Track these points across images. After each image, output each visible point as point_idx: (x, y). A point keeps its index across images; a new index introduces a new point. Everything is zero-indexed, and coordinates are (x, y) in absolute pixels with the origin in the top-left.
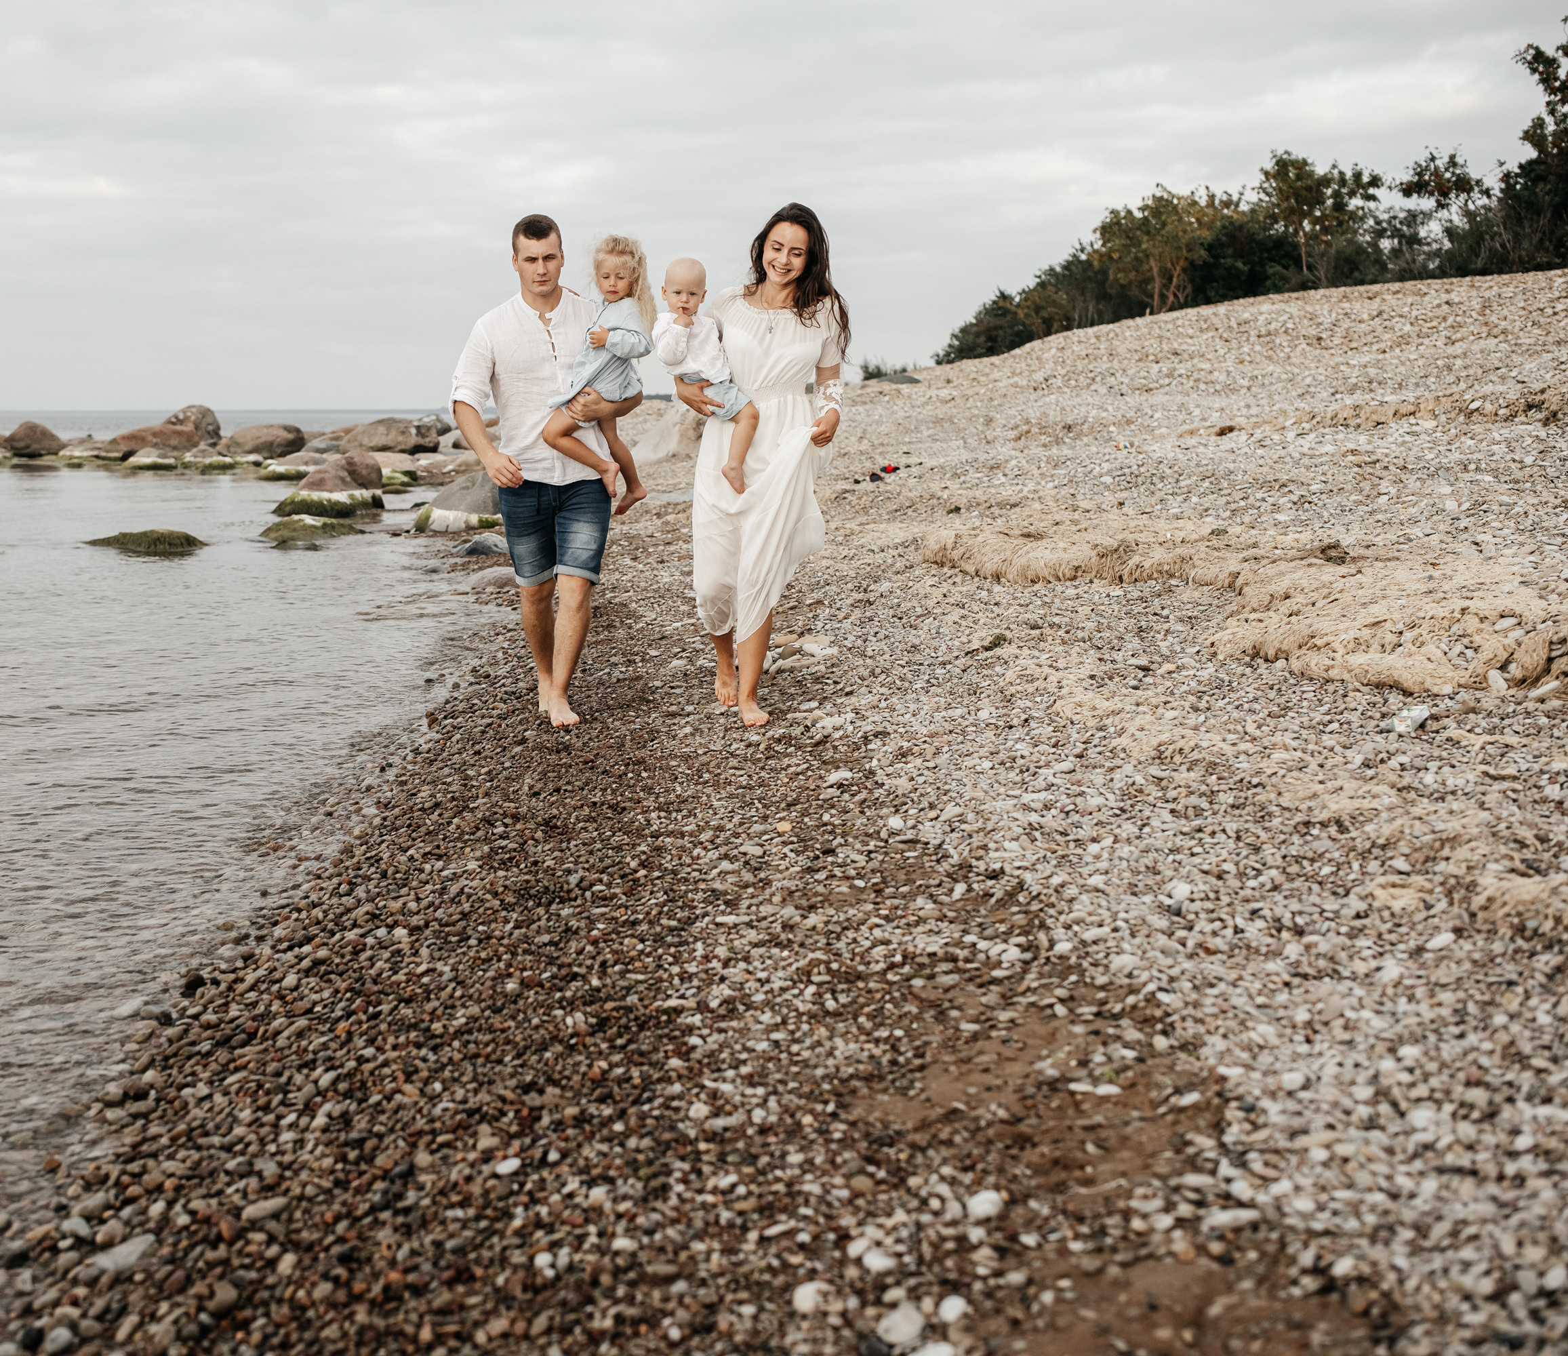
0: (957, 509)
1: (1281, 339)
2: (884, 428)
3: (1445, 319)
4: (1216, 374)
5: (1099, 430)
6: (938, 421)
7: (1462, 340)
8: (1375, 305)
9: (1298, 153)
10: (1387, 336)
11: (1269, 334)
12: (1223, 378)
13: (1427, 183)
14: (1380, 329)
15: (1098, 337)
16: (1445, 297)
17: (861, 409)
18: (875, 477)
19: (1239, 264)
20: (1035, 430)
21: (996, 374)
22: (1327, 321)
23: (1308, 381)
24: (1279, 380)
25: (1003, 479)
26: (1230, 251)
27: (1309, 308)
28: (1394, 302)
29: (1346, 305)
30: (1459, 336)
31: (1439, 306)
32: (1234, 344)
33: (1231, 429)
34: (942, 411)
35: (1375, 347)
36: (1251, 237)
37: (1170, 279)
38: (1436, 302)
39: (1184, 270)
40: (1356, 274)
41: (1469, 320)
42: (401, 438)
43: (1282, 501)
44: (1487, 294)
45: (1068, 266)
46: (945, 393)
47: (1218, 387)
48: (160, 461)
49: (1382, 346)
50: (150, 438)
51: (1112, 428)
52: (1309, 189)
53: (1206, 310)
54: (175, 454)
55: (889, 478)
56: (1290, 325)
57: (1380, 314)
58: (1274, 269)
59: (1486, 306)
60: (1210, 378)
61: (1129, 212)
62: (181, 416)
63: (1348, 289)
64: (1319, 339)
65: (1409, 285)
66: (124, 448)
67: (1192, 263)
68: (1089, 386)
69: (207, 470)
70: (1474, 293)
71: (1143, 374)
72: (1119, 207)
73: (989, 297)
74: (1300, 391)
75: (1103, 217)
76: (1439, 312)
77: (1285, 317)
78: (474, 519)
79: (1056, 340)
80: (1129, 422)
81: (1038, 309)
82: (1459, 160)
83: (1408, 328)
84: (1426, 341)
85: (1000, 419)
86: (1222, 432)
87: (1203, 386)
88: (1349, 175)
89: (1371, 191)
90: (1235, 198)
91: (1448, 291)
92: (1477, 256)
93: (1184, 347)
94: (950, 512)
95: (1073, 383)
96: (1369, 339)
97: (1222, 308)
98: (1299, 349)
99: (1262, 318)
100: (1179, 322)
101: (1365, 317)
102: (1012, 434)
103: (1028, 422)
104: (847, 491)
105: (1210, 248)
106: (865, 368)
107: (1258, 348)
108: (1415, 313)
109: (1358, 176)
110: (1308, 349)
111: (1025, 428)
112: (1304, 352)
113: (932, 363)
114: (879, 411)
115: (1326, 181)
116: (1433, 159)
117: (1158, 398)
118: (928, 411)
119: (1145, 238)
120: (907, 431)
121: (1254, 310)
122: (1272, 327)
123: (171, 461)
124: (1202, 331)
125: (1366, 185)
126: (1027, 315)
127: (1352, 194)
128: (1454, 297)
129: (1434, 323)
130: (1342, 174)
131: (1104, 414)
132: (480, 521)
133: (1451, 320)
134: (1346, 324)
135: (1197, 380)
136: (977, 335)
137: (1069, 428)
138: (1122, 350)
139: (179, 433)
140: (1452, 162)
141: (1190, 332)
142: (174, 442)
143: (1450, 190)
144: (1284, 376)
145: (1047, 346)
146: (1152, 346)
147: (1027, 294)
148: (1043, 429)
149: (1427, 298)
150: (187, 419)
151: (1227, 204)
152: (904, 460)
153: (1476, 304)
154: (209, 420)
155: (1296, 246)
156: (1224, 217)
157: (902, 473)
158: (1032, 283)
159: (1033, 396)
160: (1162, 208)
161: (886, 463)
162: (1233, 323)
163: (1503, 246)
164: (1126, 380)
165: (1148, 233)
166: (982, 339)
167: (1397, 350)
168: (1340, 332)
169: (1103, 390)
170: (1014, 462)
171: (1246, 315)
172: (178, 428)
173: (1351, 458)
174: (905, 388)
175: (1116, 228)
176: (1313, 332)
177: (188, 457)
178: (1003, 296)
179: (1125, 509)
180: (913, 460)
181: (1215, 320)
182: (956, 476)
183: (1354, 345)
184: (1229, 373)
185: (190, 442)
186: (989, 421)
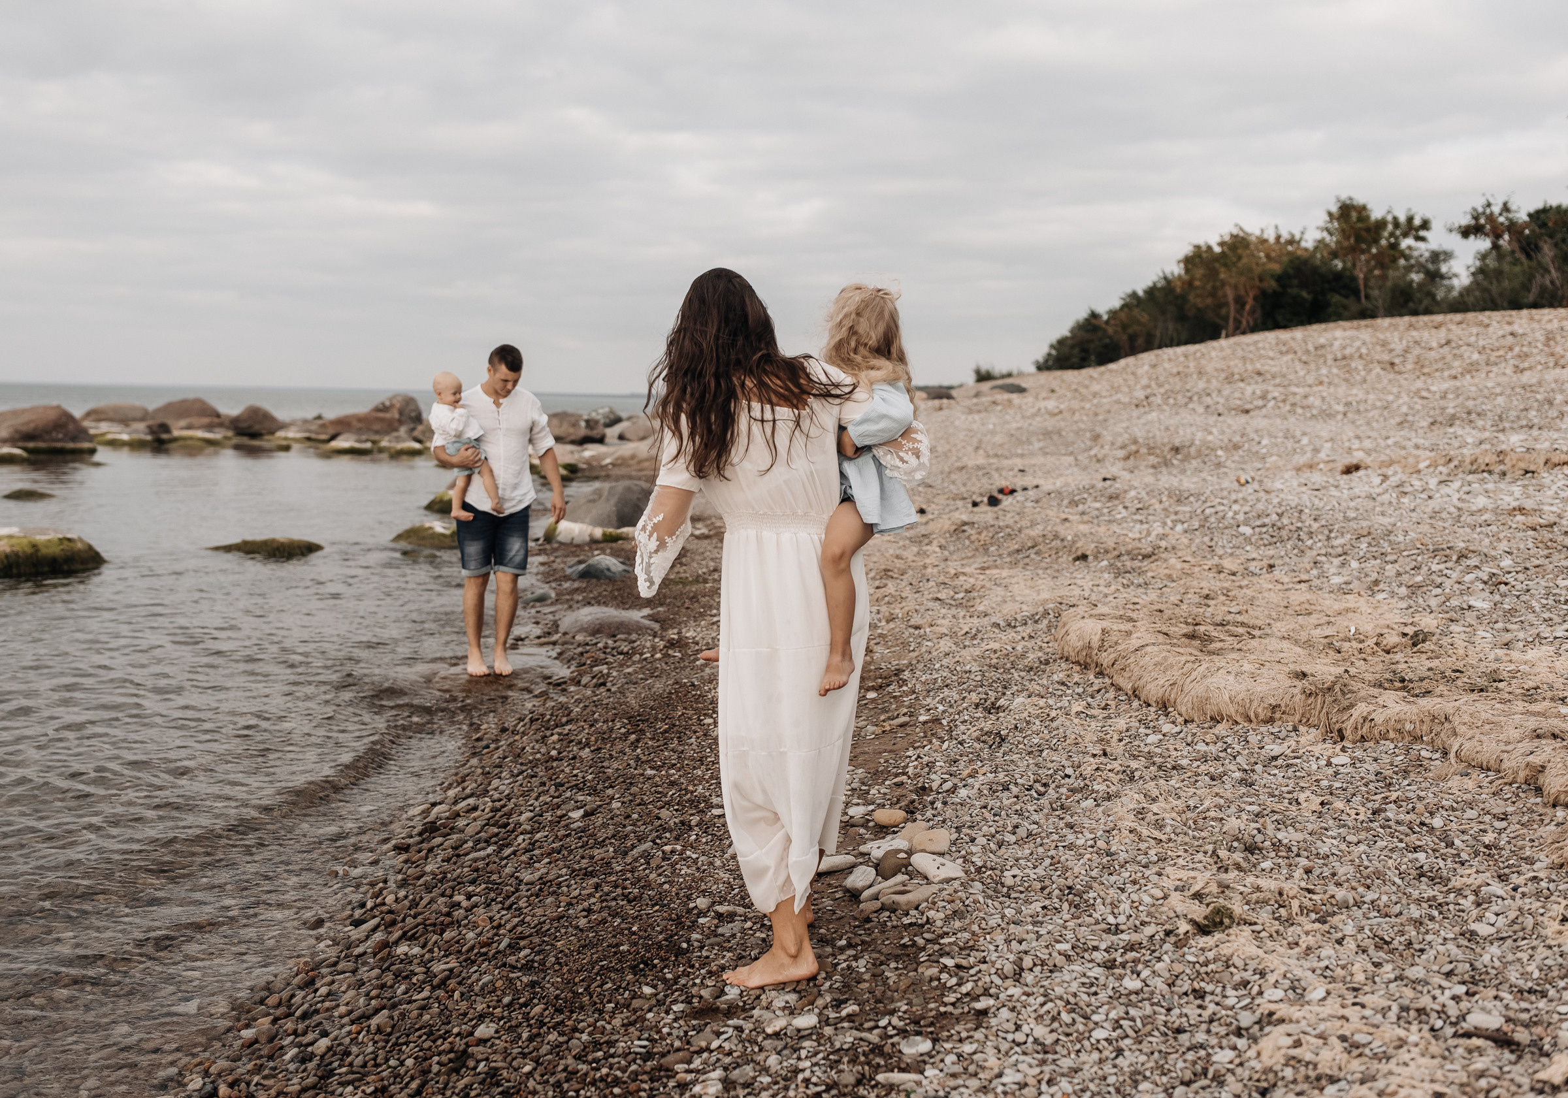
0: (1084, 557)
1: (1357, 364)
2: (998, 439)
3: (1511, 349)
4: (1311, 399)
5: (1205, 453)
6: (1047, 434)
7: (1530, 368)
8: (1442, 334)
9: (1360, 199)
10: (1457, 363)
11: (1344, 358)
12: (1318, 403)
13: (1483, 226)
14: (1449, 357)
15: (1186, 356)
16: (1508, 329)
17: (976, 417)
18: (993, 501)
19: (1304, 294)
20: (1144, 450)
21: (1096, 387)
22: (1399, 347)
23: (1404, 409)
24: (1375, 407)
25: (1124, 513)
26: (1295, 282)
27: (1381, 336)
28: (1460, 332)
29: (1415, 333)
30: (1526, 365)
31: (1504, 336)
32: (1313, 366)
33: (1357, 468)
34: (1050, 423)
35: (1446, 374)
36: (1315, 270)
37: (1243, 305)
38: (1501, 333)
39: (1255, 298)
40: (1411, 305)
41: (1535, 351)
42: (571, 430)
43: (1469, 578)
44: (1549, 327)
45: (1151, 292)
46: (1051, 404)
47: (1315, 412)
48: (357, 445)
49: (1453, 372)
50: (355, 423)
51: (1220, 453)
52: (1368, 230)
53: (1283, 335)
54: (376, 437)
55: (1007, 501)
56: (1364, 351)
57: (1448, 342)
58: (1335, 298)
59: (1549, 338)
60: (1305, 402)
61: (1209, 248)
62: (387, 403)
63: (1414, 319)
64: (1392, 364)
65: (1470, 315)
66: (331, 431)
67: (1264, 293)
68: (1186, 404)
69: (397, 455)
70: (1535, 325)
71: (1237, 395)
72: (1201, 242)
73: (1082, 314)
74: (1398, 420)
75: (1186, 250)
76: (1504, 342)
77: (1358, 343)
78: (598, 532)
79: (1147, 357)
80: (1236, 447)
81: (1124, 327)
82: (1513, 207)
83: (1476, 356)
84: (1495, 369)
85: (1107, 437)
86: (1349, 470)
87: (1299, 411)
88: (1402, 219)
89: (1422, 233)
90: (1297, 237)
91: (1509, 323)
92: (1529, 291)
93: (1266, 368)
94: (1077, 559)
95: (1171, 401)
96: (1440, 365)
97: (1298, 333)
98: (1374, 372)
99: (1337, 344)
100: (1260, 345)
101: (1434, 344)
102: (1121, 453)
103: (1135, 442)
104: (965, 524)
105: (1279, 279)
106: (978, 372)
107: (1335, 371)
108: (1481, 343)
109: (1410, 219)
110: (1382, 373)
111: (1134, 448)
112: (1378, 376)
113: (1033, 369)
114: (992, 421)
115: (1381, 224)
116: (1489, 205)
117: (1258, 421)
118: (1037, 423)
119: (1222, 269)
120: (1020, 442)
121: (1328, 335)
122: (1348, 351)
123: (368, 445)
124: (1281, 353)
125: (1416, 228)
126: (1116, 332)
127: (1405, 235)
128: (1516, 328)
129: (1501, 352)
130: (1395, 219)
131: (1210, 438)
132: (604, 534)
133: (1517, 350)
134: (1417, 351)
135: (1293, 405)
136: (1073, 347)
137: (1176, 450)
138: (1209, 368)
139: (382, 420)
140: (1506, 208)
141: (1271, 354)
142: (377, 427)
143: (1503, 232)
144: (1379, 404)
145: (1140, 362)
146: (1237, 366)
147: (1113, 314)
148: (1151, 450)
149: (1491, 329)
150: (392, 406)
151: (1291, 242)
152: (1019, 482)
153: (1540, 336)
154: (412, 407)
155: (1354, 279)
156: (1289, 253)
157: (1019, 496)
158: (1116, 304)
159: (1135, 413)
160: (1238, 245)
161: (1003, 483)
162: (1311, 347)
163: (1552, 282)
164: (1222, 400)
165: (1225, 265)
166: (1076, 351)
167: (1468, 377)
168: (1411, 358)
169: (1201, 410)
170: (1133, 493)
171: (1322, 341)
172: (381, 415)
173: (1520, 518)
174: (1015, 397)
175: (1198, 260)
176: (1386, 357)
177: (384, 443)
178: (1094, 315)
179: (1277, 572)
180: (1028, 481)
181: (1293, 344)
182: (1074, 503)
183: (1426, 370)
184: (1323, 399)
185: (391, 427)
186: (1096, 437)
